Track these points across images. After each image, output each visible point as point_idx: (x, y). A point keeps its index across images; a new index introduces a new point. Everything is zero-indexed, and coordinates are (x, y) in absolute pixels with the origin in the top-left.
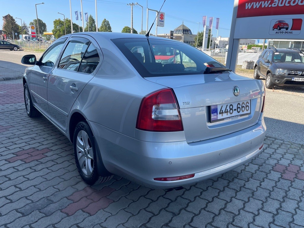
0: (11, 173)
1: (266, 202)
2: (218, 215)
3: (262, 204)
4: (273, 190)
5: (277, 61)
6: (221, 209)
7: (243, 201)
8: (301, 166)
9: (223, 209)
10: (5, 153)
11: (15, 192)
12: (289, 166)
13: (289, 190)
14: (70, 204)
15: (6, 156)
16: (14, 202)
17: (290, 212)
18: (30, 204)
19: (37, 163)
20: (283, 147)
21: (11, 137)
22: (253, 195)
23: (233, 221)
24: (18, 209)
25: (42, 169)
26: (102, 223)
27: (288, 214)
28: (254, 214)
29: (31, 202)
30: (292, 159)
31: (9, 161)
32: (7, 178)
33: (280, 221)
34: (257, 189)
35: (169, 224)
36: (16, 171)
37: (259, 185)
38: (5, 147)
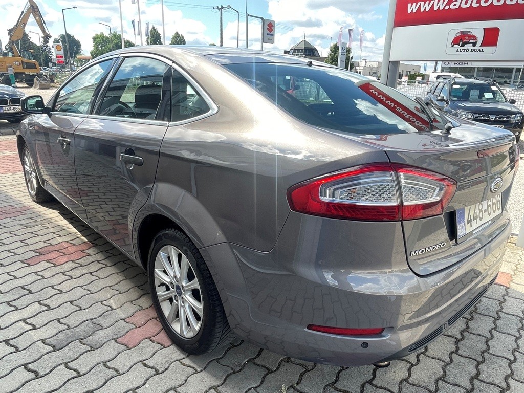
0: (33, 282)
10: (21, 251)
11: (40, 312)
14: (131, 330)
15: (23, 255)
16: (38, 328)
17: (482, 336)
18: (64, 331)
19: (74, 265)
21: (29, 224)
24: (45, 339)
25: (83, 275)
31: (27, 263)
32: (26, 290)
36: (40, 279)
38: (21, 241)
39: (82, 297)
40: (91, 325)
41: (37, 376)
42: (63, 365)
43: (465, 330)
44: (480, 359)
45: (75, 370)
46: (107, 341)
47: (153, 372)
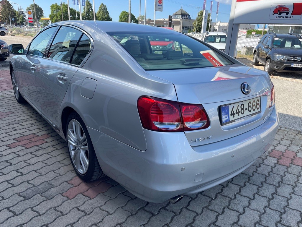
0: (13, 158)
1: (261, 187)
2: (215, 199)
3: (258, 189)
4: (269, 175)
5: (276, 47)
6: (217, 194)
7: (239, 185)
8: (297, 152)
9: (219, 193)
10: (6, 139)
11: (17, 176)
12: (285, 152)
13: (285, 175)
14: (71, 188)
15: (7, 142)
16: (16, 186)
17: (285, 197)
18: (31, 188)
19: (37, 148)
20: (280, 133)
21: (11, 123)
22: (249, 180)
23: (229, 205)
24: (20, 193)
25: (43, 154)
26: (102, 206)
27: (283, 198)
28: (250, 198)
29: (32, 186)
30: (288, 146)
31: (9, 147)
32: (9, 163)
33: (275, 206)
34: (253, 174)
35: (167, 208)
36: (17, 157)
37: (255, 170)
38: (6, 133)
39: (42, 168)
40: (47, 185)
41: (15, 214)
42: (30, 209)
43: (274, 193)
44: (283, 211)
45: (37, 212)
46: (57, 195)
47: (83, 214)
